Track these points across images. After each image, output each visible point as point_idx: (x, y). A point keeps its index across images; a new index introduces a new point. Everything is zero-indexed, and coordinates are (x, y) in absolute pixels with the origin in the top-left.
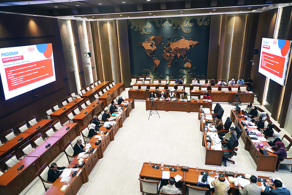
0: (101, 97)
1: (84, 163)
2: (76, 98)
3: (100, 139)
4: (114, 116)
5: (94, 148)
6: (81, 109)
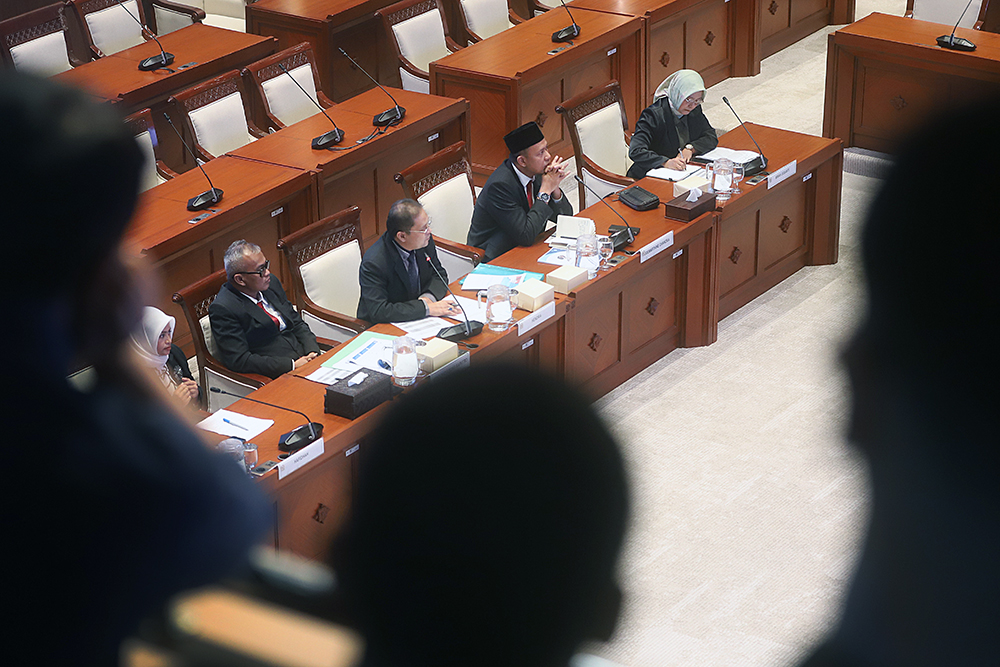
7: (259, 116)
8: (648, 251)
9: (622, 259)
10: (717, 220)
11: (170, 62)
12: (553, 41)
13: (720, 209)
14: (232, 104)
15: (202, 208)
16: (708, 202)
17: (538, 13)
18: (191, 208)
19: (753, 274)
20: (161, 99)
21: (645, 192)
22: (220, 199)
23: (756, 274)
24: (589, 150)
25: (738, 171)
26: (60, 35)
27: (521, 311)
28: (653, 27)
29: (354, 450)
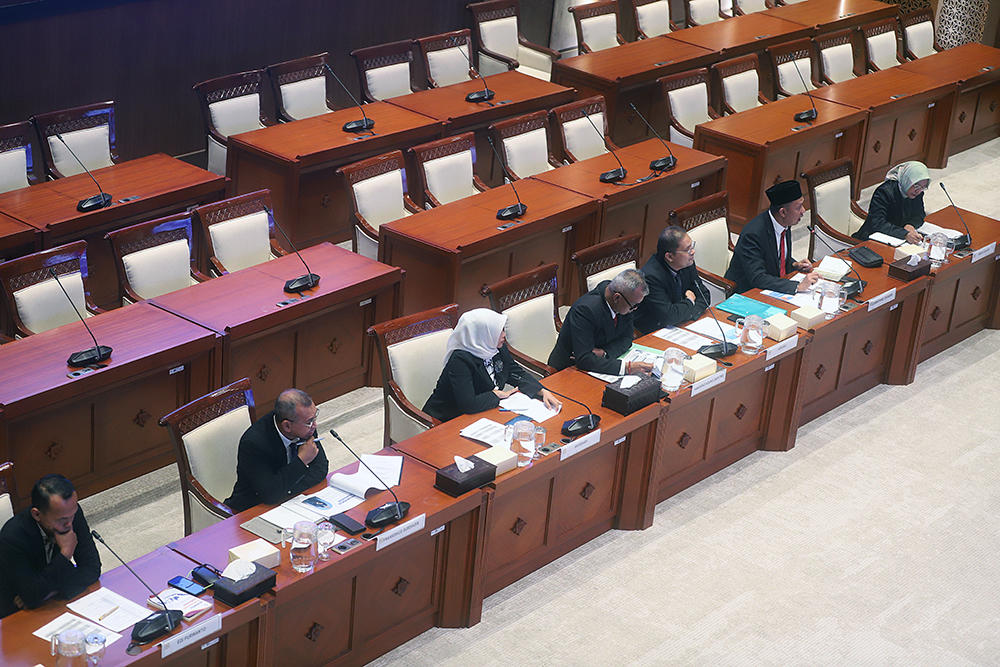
0: (721, 126)
1: (264, 584)
2: (512, 65)
3: (499, 455)
4: (733, 319)
5: (406, 505)
6: (492, 169)
7: (558, 150)
8: (875, 302)
9: (854, 306)
10: (931, 283)
11: (491, 98)
12: (796, 120)
13: (933, 275)
14: (538, 137)
15: (508, 218)
16: (924, 268)
17: (781, 97)
18: (500, 217)
19: (946, 330)
20: (483, 125)
21: (872, 252)
22: (524, 212)
23: (948, 331)
24: (823, 212)
25: (949, 245)
26: (406, 65)
27: (770, 340)
28: (874, 119)
29: (621, 440)
